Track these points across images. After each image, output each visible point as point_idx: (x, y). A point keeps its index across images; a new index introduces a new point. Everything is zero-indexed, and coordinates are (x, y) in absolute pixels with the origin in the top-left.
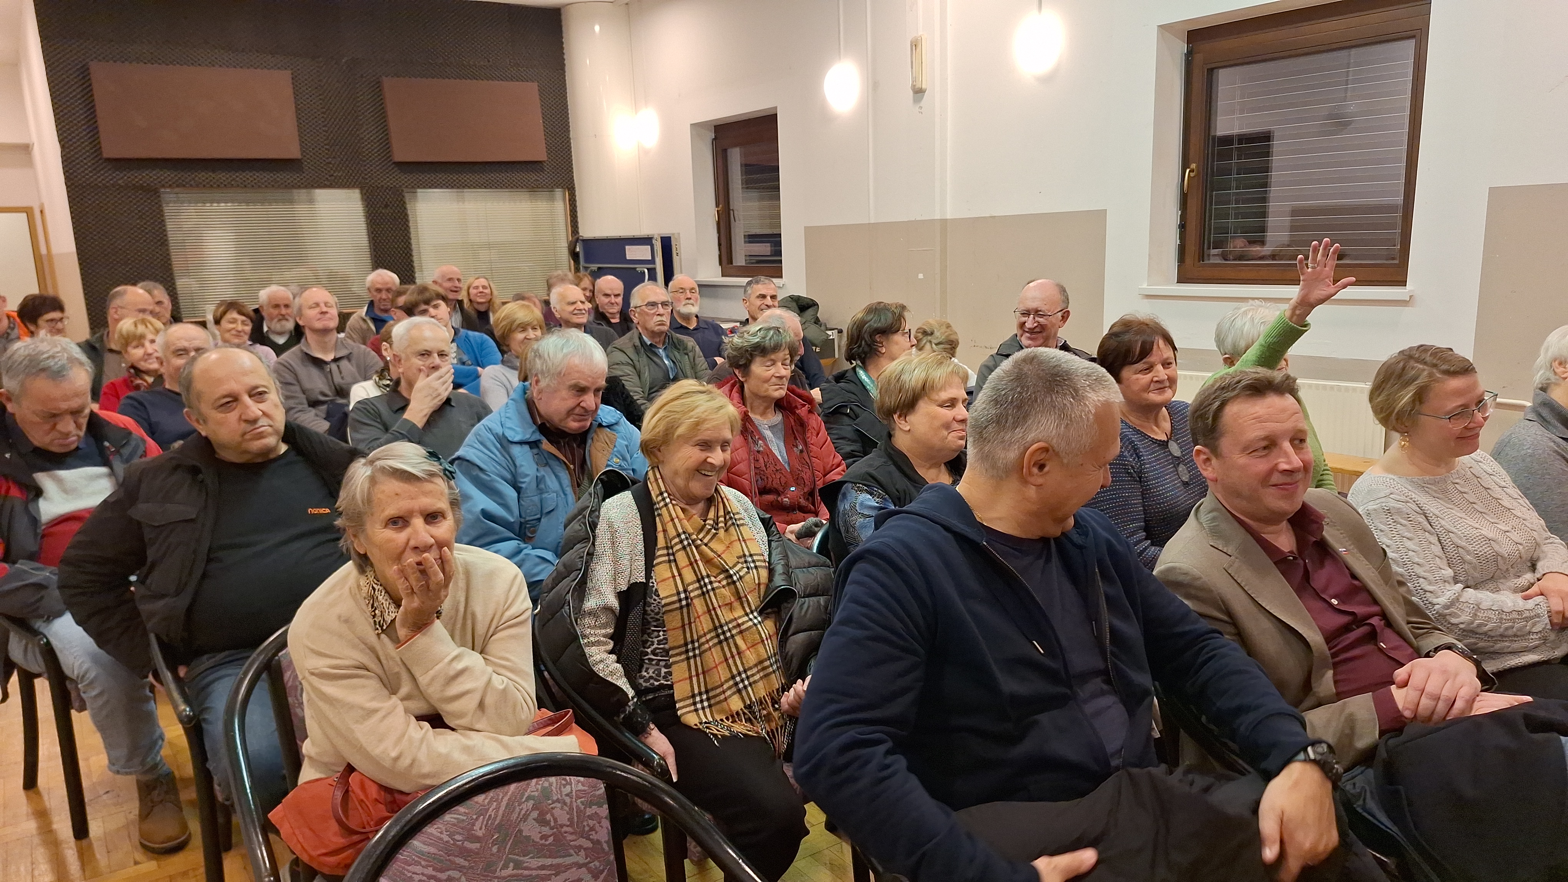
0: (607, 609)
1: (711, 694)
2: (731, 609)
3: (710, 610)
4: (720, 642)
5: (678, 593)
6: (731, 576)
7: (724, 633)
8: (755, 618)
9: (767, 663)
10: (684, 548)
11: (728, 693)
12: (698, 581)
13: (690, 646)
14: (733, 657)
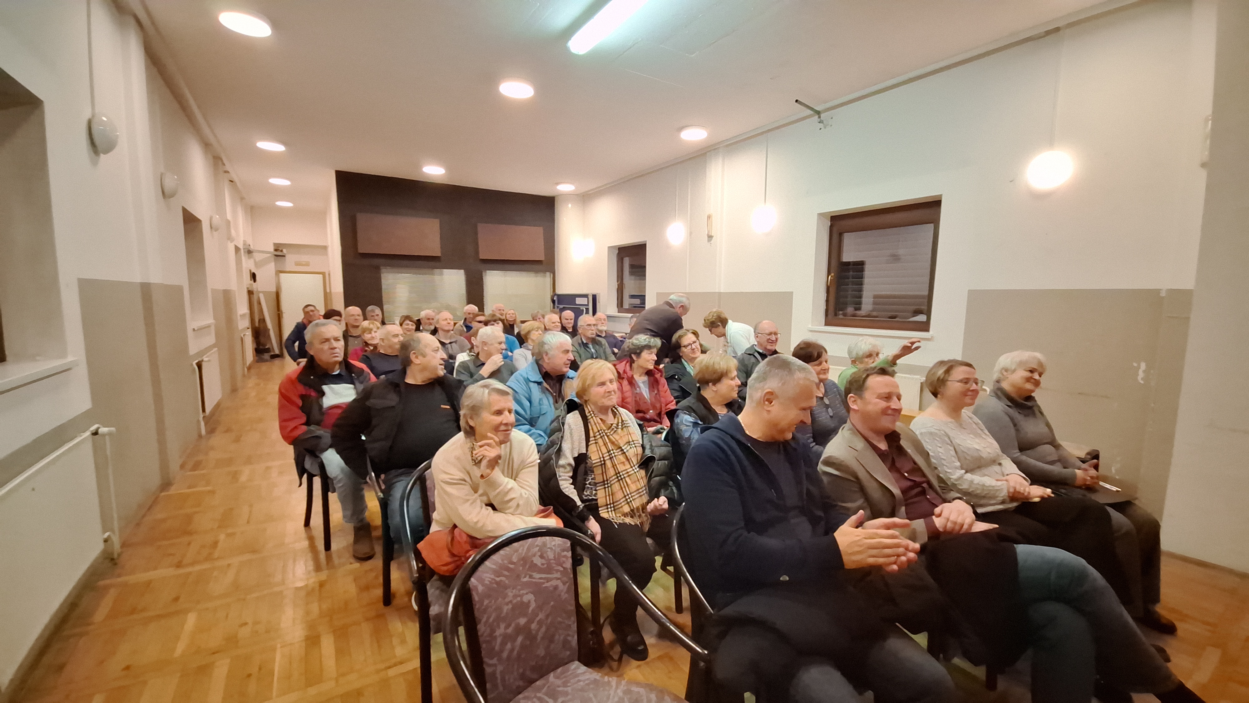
0: (570, 465)
1: (615, 504)
2: (624, 465)
3: (614, 466)
4: (619, 481)
5: (600, 458)
6: (623, 450)
7: (620, 476)
8: (636, 469)
9: (641, 490)
10: (601, 437)
11: (623, 504)
12: (608, 452)
13: (606, 482)
14: (625, 487)
